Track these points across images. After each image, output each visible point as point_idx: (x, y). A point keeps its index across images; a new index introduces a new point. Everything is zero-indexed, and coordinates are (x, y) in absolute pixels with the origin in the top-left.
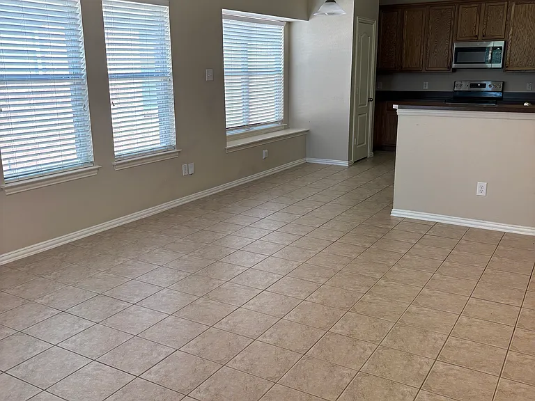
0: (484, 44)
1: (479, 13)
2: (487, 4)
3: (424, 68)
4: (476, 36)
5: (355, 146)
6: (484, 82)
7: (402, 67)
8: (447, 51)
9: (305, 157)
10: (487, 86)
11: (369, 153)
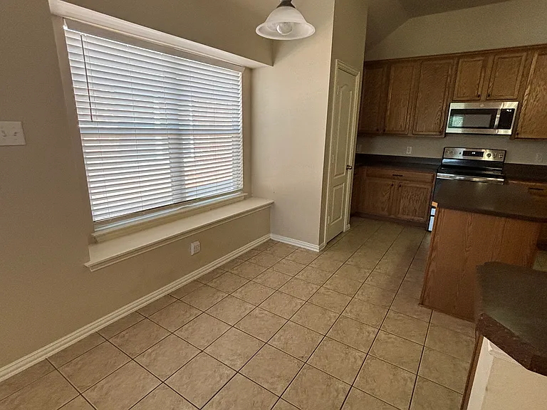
0: (491, 106)
1: (484, 67)
2: (497, 57)
3: (410, 132)
4: (479, 96)
5: (328, 225)
6: (483, 150)
7: (384, 131)
8: (439, 113)
9: (269, 232)
10: (485, 155)
11: (346, 227)
